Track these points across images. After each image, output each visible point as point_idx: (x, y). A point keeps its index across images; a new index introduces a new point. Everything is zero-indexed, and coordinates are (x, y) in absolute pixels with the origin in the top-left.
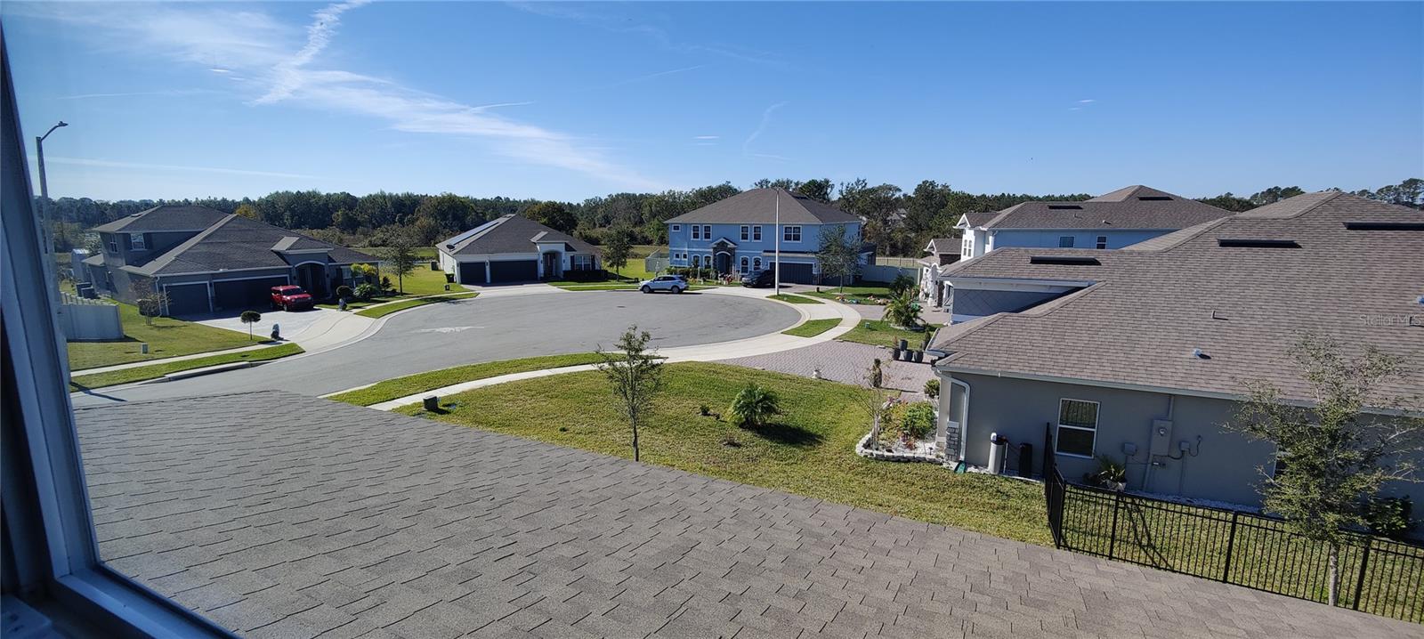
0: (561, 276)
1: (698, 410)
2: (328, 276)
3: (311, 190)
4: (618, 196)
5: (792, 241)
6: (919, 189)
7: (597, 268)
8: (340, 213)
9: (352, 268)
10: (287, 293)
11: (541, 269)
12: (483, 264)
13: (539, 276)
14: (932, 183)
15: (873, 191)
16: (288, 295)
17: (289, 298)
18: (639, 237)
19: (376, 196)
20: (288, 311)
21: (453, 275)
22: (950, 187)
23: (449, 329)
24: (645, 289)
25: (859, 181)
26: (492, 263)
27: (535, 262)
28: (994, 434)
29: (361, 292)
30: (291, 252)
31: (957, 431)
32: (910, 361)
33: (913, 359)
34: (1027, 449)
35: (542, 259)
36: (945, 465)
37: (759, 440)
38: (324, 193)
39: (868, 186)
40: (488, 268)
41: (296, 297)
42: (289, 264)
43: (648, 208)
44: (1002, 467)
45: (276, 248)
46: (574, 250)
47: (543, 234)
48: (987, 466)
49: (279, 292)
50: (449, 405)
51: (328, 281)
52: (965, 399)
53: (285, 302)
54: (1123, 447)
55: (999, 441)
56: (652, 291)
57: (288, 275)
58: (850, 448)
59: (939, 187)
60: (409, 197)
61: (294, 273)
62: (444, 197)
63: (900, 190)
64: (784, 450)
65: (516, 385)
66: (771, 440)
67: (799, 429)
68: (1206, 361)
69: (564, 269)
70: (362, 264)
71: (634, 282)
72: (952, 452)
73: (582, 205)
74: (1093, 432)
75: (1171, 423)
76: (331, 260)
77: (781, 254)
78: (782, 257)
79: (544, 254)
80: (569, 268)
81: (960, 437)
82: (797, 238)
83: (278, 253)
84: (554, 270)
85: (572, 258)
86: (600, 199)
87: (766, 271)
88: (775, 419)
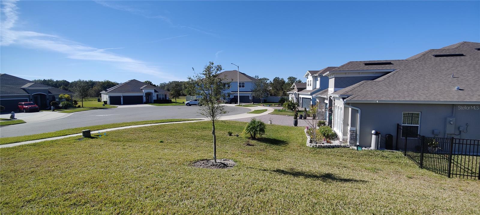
0: (153, 101)
1: (227, 134)
2: (48, 99)
3: (50, 79)
4: (172, 82)
5: (242, 88)
6: (274, 80)
7: (167, 99)
8: (61, 87)
9: (60, 96)
10: (25, 105)
11: (144, 99)
12: (120, 97)
13: (144, 102)
14: (278, 78)
15: (260, 79)
16: (26, 105)
17: (27, 107)
18: (181, 94)
19: (77, 82)
20: (26, 112)
21: (107, 101)
22: (284, 79)
23: (103, 115)
24: (188, 104)
25: (256, 76)
26: (124, 97)
27: (142, 96)
28: (373, 132)
29: (63, 105)
30: (30, 88)
31: (355, 132)
32: (302, 119)
33: (303, 118)
34: (390, 137)
35: (145, 95)
36: (351, 148)
37: (260, 143)
38: (55, 80)
39: (259, 78)
40: (122, 98)
41: (30, 106)
42: (29, 94)
43: (184, 85)
44: (378, 147)
45: (23, 87)
46: (158, 92)
47: (145, 86)
48: (370, 146)
49: (22, 104)
50: (97, 136)
51: (48, 101)
52: (358, 115)
53: (24, 108)
54: (433, 132)
55: (377, 134)
56: (190, 105)
57: (28, 99)
58: (303, 145)
59: (281, 79)
60: (91, 82)
61: (31, 98)
62: (105, 82)
63: (269, 80)
64: (274, 147)
65: (135, 129)
66: (266, 143)
67: (275, 139)
68: (463, 91)
69: (154, 99)
70: (64, 95)
71: (183, 103)
72: (353, 142)
73: (159, 86)
74: (418, 126)
75: (455, 118)
76: (49, 93)
77: (240, 92)
78: (240, 93)
79: (146, 94)
80: (156, 99)
81: (356, 134)
82: (243, 86)
83: (24, 89)
84: (150, 100)
85: (157, 95)
86: (166, 83)
87: (233, 98)
88: (264, 136)
